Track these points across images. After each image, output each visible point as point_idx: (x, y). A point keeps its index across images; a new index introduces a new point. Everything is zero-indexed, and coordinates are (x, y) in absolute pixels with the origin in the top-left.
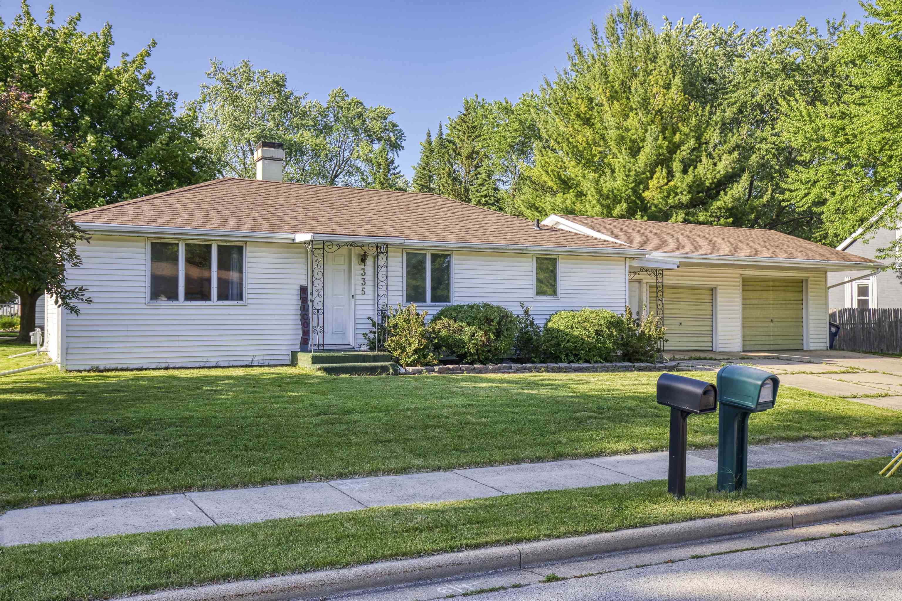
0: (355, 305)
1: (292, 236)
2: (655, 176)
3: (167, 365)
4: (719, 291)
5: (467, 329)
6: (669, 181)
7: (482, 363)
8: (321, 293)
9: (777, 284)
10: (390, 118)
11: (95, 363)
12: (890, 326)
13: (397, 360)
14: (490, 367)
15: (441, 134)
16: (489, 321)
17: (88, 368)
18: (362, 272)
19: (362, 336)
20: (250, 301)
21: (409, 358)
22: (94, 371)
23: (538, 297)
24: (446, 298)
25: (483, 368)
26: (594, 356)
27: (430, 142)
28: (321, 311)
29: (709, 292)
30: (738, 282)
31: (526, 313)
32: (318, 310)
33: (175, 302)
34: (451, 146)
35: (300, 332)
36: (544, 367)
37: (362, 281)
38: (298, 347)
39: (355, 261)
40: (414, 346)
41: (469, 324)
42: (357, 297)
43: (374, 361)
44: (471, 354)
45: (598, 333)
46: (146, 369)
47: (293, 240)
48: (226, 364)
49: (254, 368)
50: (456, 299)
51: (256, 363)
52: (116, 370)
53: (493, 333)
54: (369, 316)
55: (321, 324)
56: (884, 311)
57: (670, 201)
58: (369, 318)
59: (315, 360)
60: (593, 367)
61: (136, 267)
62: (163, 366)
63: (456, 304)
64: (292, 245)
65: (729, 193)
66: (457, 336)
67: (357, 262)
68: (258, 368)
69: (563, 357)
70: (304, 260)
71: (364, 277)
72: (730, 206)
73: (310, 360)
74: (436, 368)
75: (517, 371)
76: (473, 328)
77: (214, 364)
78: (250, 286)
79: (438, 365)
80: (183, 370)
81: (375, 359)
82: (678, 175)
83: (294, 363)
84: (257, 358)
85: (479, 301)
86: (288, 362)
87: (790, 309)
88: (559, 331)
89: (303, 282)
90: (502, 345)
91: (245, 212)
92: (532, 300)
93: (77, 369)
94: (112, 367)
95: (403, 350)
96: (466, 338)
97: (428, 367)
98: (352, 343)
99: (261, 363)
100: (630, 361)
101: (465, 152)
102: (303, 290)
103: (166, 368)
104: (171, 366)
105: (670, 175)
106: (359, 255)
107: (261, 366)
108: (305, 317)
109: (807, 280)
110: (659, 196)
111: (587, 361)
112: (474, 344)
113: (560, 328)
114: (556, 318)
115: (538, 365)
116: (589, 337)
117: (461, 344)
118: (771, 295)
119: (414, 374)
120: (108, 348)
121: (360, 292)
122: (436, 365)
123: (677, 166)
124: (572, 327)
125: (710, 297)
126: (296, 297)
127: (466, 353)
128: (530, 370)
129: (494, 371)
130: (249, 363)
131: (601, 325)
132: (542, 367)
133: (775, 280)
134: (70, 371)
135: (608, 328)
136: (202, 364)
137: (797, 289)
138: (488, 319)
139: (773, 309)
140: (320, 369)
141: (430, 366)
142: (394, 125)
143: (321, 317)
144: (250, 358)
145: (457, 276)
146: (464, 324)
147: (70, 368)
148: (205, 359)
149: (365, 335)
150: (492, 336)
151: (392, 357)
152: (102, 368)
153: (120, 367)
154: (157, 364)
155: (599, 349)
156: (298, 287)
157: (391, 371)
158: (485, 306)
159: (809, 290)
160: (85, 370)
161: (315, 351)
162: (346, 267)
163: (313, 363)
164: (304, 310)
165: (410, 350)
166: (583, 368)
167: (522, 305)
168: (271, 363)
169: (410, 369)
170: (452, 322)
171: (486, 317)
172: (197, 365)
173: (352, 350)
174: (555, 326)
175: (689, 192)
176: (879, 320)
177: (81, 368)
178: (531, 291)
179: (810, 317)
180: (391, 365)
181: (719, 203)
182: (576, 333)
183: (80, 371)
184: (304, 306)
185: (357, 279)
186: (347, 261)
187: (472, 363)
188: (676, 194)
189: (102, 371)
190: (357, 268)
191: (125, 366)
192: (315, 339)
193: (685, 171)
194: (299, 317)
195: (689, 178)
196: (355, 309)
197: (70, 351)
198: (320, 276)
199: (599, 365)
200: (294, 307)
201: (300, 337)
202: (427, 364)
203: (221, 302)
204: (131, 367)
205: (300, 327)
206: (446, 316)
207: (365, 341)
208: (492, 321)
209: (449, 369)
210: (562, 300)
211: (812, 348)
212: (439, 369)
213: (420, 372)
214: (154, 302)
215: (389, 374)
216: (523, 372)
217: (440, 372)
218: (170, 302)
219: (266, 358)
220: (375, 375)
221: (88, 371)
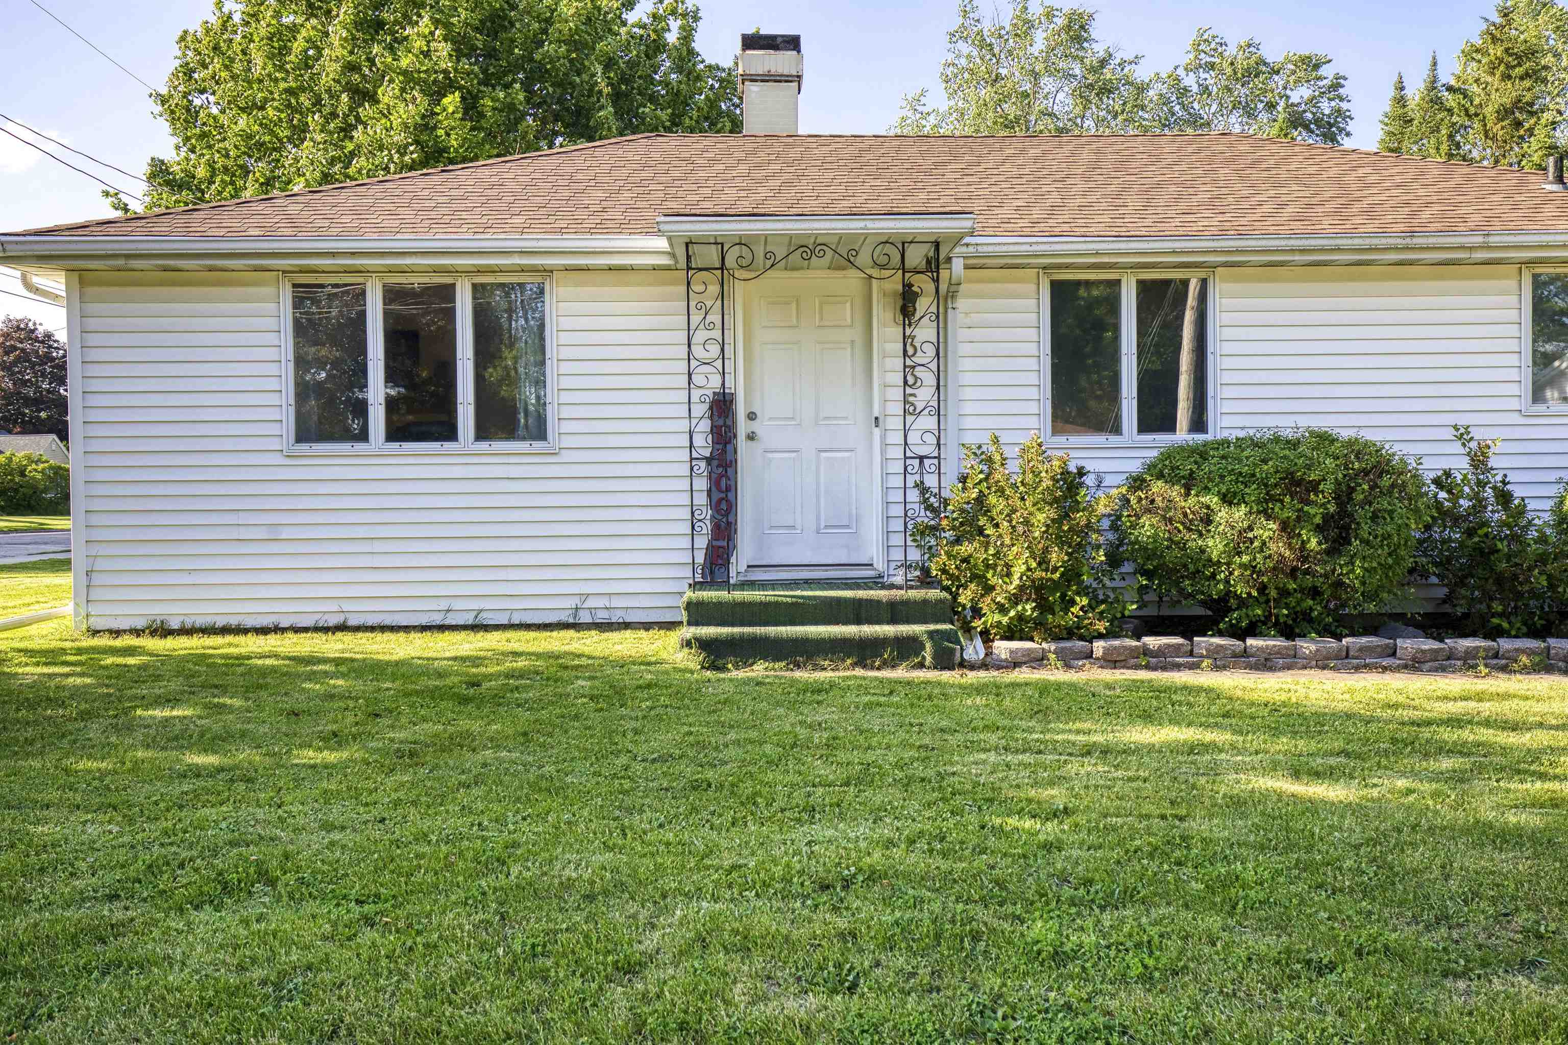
0: (884, 446)
3: (341, 619)
5: (1222, 514)
7: (1288, 633)
11: (158, 611)
13: (966, 618)
16: (1303, 488)
17: (140, 623)
20: (567, 442)
21: (1005, 613)
22: (154, 633)
23: (1536, 408)
25: (1280, 653)
27: (1401, 101)
31: (1479, 460)
33: (359, 446)
36: (1530, 653)
37: (907, 375)
39: (881, 312)
41: (1228, 499)
42: (890, 423)
43: (893, 621)
44: (1242, 603)
48: (502, 619)
50: (1226, 421)
51: (585, 618)
53: (1317, 529)
61: (258, 354)
62: (333, 621)
63: (1220, 435)
66: (1194, 542)
67: (888, 314)
71: (911, 362)
74: (1099, 647)
75: (1415, 665)
76: (1242, 515)
77: (469, 619)
79: (1110, 636)
84: (590, 603)
90: (1353, 571)
92: (1516, 419)
93: (111, 626)
94: (202, 622)
96: (1219, 548)
97: (1066, 644)
98: (880, 566)
99: (601, 617)
103: (340, 629)
104: (353, 622)
112: (1242, 566)
115: (1505, 644)
117: (1204, 567)
119: (1016, 665)
120: (190, 571)
121: (899, 408)
122: (1101, 636)
127: (1221, 596)
129: (1322, 662)
130: (564, 617)
134: (96, 634)
136: (437, 619)
140: (688, 644)
141: (1078, 638)
144: (571, 603)
145: (1228, 348)
146: (1212, 500)
147: (98, 623)
148: (444, 605)
150: (1312, 541)
151: (954, 606)
152: (175, 625)
153: (220, 622)
154: (317, 617)
157: (929, 655)
160: (130, 632)
162: (856, 334)
163: (689, 623)
167: (1463, 435)
169: (1005, 648)
170: (1175, 492)
171: (1289, 475)
172: (424, 620)
177: (124, 625)
178: (1514, 389)
183: (119, 634)
185: (890, 365)
186: (858, 315)
187: (1241, 634)
189: (169, 633)
190: (889, 336)
191: (233, 621)
196: (885, 460)
197: (97, 579)
198: (712, 355)
202: (1070, 633)
203: (484, 446)
204: (250, 622)
206: (1167, 478)
208: (1314, 487)
209: (1145, 652)
212: (1106, 651)
213: (1038, 661)
214: (304, 447)
215: (921, 665)
216: (1443, 669)
217: (1112, 661)
218: (345, 447)
219: (616, 602)
220: (872, 668)
221: (137, 632)
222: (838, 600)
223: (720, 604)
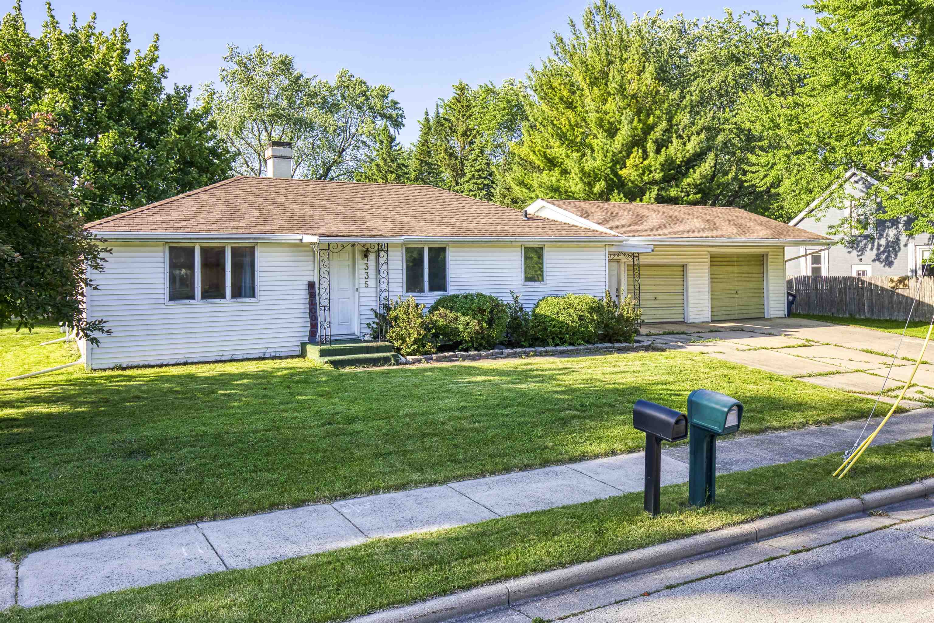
0: (359, 297)
1: (299, 237)
2: (632, 156)
3: (185, 360)
4: (689, 267)
5: (462, 318)
6: (644, 159)
7: (476, 349)
8: (327, 291)
9: (740, 259)
10: (391, 96)
11: (118, 361)
12: (840, 292)
13: (398, 350)
14: (484, 353)
15: (438, 113)
16: (481, 311)
17: (111, 366)
18: (365, 266)
19: (365, 326)
20: (262, 298)
21: (409, 348)
22: (118, 369)
23: (527, 283)
24: (442, 287)
25: (476, 355)
26: (578, 339)
27: (427, 120)
28: (327, 308)
29: (681, 269)
30: (706, 259)
31: (516, 300)
32: (325, 307)
33: (192, 301)
34: (447, 124)
35: (309, 324)
36: (532, 351)
37: (365, 275)
38: (307, 338)
39: (358, 256)
40: (414, 336)
41: (463, 314)
42: (361, 290)
43: (377, 352)
44: (466, 342)
45: (581, 318)
46: (166, 365)
47: (301, 240)
48: (240, 357)
49: (267, 361)
50: (451, 288)
51: (268, 355)
52: (138, 367)
53: (486, 322)
54: (372, 307)
55: (328, 319)
56: (835, 279)
57: (646, 178)
58: (372, 310)
59: (323, 353)
60: (577, 349)
61: (156, 270)
62: (182, 361)
63: (452, 293)
64: (300, 245)
65: (698, 171)
66: (453, 325)
67: (360, 257)
68: (270, 361)
69: (550, 341)
70: (311, 258)
71: (367, 271)
72: (698, 182)
73: (318, 354)
74: (434, 357)
75: (508, 356)
76: (467, 318)
77: (229, 358)
78: (261, 284)
79: (436, 353)
80: (200, 365)
81: (378, 350)
82: (651, 155)
83: (303, 355)
84: (269, 350)
85: (473, 291)
86: (298, 353)
87: (753, 281)
88: (545, 316)
89: (311, 279)
90: (494, 333)
91: (256, 213)
92: (520, 286)
93: (101, 367)
94: (135, 364)
95: (404, 341)
96: (461, 327)
97: (426, 356)
98: (357, 333)
99: (273, 354)
100: (610, 341)
101: (460, 129)
102: (311, 285)
103: (185, 364)
104: (189, 361)
105: (645, 156)
106: (362, 251)
107: (273, 358)
108: (313, 310)
109: (767, 255)
110: (636, 173)
111: (572, 344)
112: (468, 332)
113: (547, 314)
114: (543, 304)
115: (527, 350)
116: (573, 322)
117: (456, 332)
118: (736, 269)
119: (414, 363)
120: (130, 347)
121: (363, 285)
122: (434, 353)
123: (650, 147)
124: (558, 313)
125: (681, 273)
126: (304, 292)
127: (461, 340)
128: (519, 355)
129: (487, 357)
130: (261, 356)
131: (583, 311)
132: (530, 351)
133: (738, 256)
134: (95, 370)
135: (590, 313)
136: (218, 358)
137: (758, 263)
138: (480, 309)
139: (738, 282)
140: (327, 362)
141: (429, 354)
142: (396, 103)
143: (327, 313)
144: (263, 351)
145: (452, 267)
146: (459, 314)
147: (95, 367)
148: (221, 354)
149: (369, 325)
150: (485, 325)
151: (394, 346)
152: (125, 366)
153: (141, 364)
154: (177, 360)
155: (582, 332)
156: (306, 283)
157: (393, 361)
158: (478, 295)
159: (769, 264)
160: (109, 369)
161: (322, 343)
162: (350, 263)
163: (321, 356)
164: (312, 304)
165: (410, 341)
166: (568, 351)
167: (512, 293)
168: (283, 354)
169: (410, 358)
170: (448, 312)
171: (479, 308)
172: (213, 359)
173: (357, 340)
174: (542, 312)
175: (662, 170)
176: (831, 286)
177: (105, 367)
178: (520, 278)
179: (770, 288)
180: (393, 355)
181: (689, 180)
182: (561, 319)
183: (105, 370)
184: (312, 301)
185: (361, 273)
186: (351, 256)
187: (466, 350)
188: (651, 172)
189: (124, 369)
190: (360, 263)
191: (146, 363)
192: (322, 332)
193: (658, 151)
194: (308, 311)
195: (662, 158)
196: (359, 301)
197: (95, 351)
198: (327, 276)
199: (582, 347)
200: (303, 301)
201: (309, 329)
202: (426, 353)
203: (234, 300)
204: (152, 363)
205: (308, 320)
206: (443, 307)
207: (369, 331)
208: (485, 311)
209: (445, 357)
210: (548, 285)
211: (772, 316)
212: (437, 357)
213: (419, 361)
214: (172, 302)
215: (390, 365)
216: (514, 357)
217: (438, 360)
218: (187, 302)
219: (277, 350)
220: (378, 366)
221: (112, 369)
222: (362, 347)
223: (329, 350)
